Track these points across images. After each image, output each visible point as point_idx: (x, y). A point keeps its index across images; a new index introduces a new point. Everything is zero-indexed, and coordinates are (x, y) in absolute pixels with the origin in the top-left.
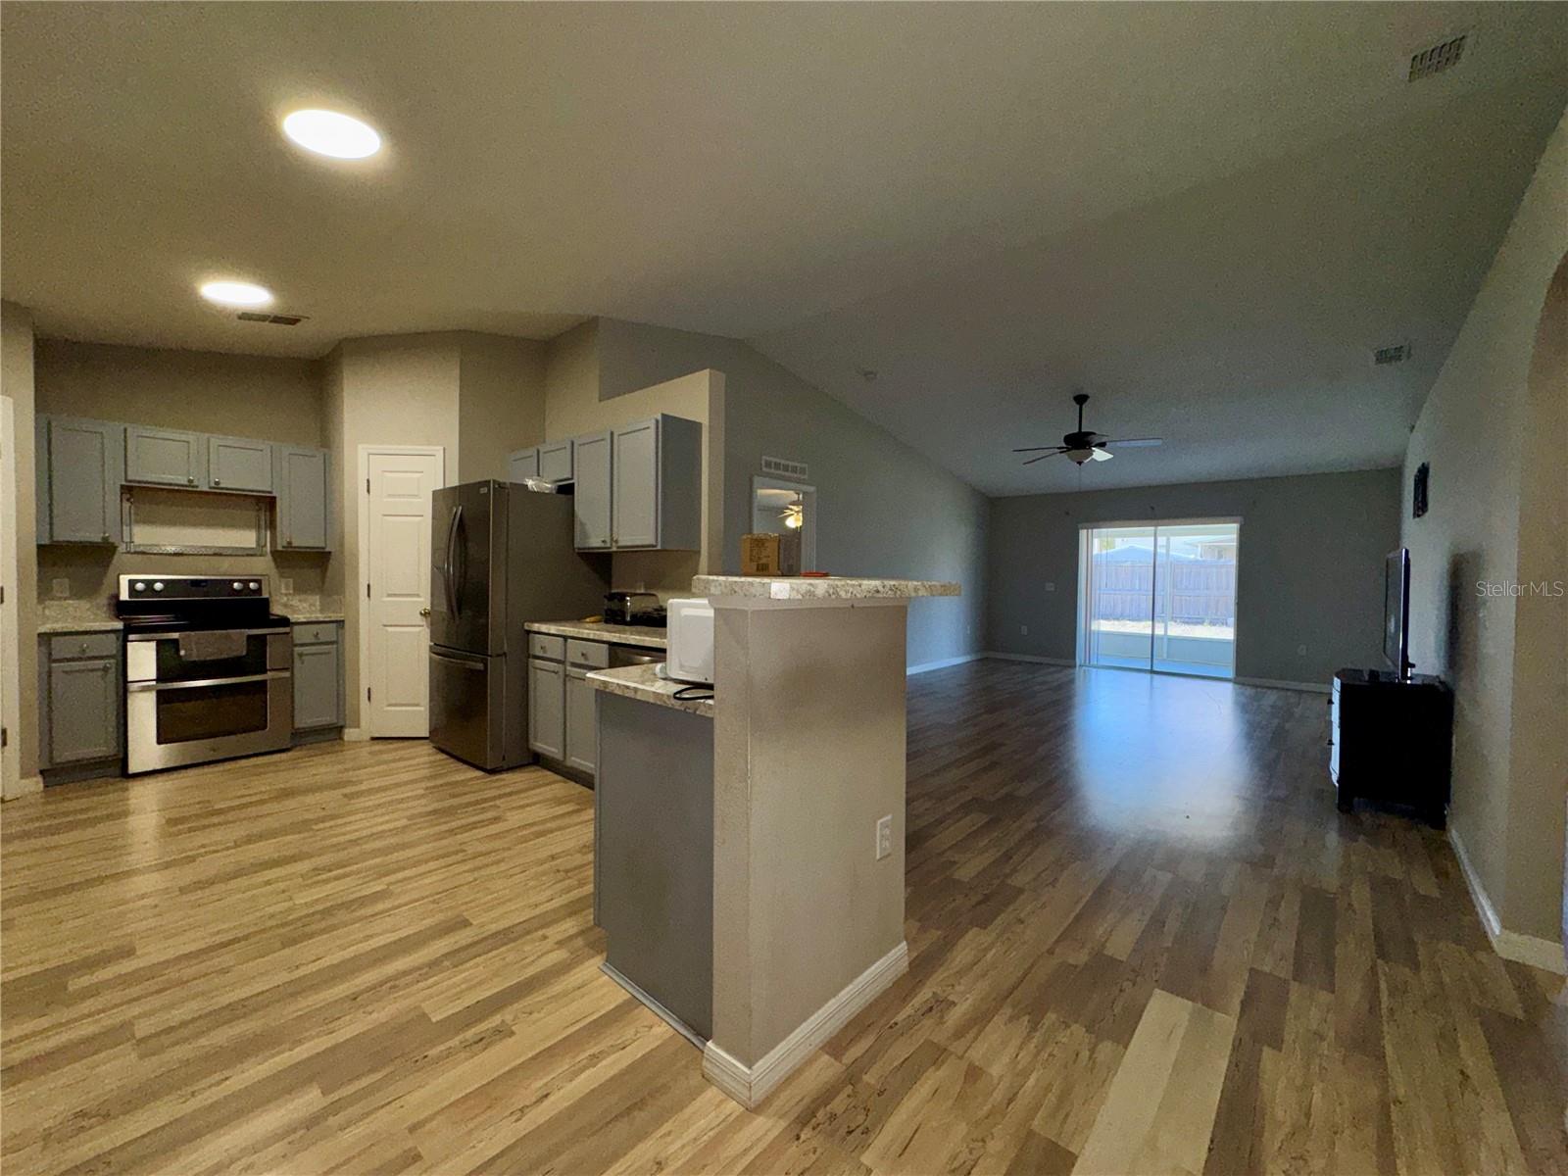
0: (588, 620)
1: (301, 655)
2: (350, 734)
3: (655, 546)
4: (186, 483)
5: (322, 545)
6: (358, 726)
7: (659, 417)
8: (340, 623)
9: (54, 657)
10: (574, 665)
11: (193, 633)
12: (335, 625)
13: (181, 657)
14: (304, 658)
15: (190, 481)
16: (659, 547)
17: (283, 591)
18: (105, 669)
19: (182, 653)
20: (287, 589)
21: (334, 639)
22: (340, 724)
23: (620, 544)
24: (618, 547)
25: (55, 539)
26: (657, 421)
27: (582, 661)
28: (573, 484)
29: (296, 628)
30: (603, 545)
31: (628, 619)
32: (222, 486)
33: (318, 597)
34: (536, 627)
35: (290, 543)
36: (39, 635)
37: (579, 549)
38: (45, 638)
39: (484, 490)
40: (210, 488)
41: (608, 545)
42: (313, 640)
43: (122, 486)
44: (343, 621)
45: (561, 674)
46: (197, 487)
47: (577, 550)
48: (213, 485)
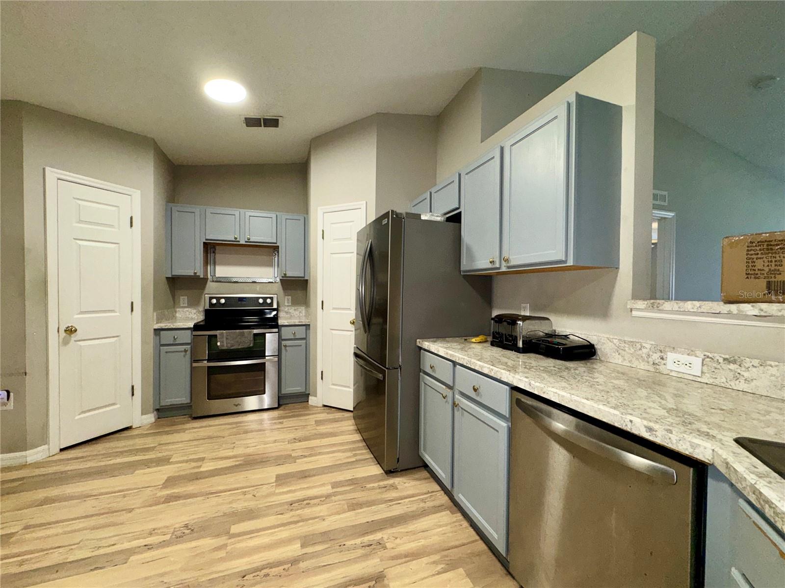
0: (474, 340)
1: (285, 346)
2: (312, 400)
3: (565, 262)
4: (234, 240)
5: (302, 275)
6: (316, 396)
7: (573, 99)
8: (307, 326)
9: (162, 343)
10: (463, 394)
11: (224, 331)
12: (304, 327)
13: (218, 346)
14: (287, 348)
15: (235, 238)
16: (570, 263)
17: (286, 304)
18: (186, 351)
19: (219, 344)
20: (288, 303)
21: (305, 337)
22: (307, 393)
23: (512, 263)
24: (509, 267)
25: (173, 274)
26: (569, 105)
27: (472, 394)
28: (460, 213)
29: (283, 329)
30: (490, 266)
31: (520, 344)
32: (251, 240)
33: (304, 308)
34: (426, 345)
35: (285, 274)
36: (155, 330)
37: (464, 271)
38: (157, 331)
39: (385, 222)
40: (246, 242)
41: (497, 265)
42: (293, 337)
43: (204, 243)
44: (309, 325)
45: (450, 400)
46: (239, 242)
47: (462, 274)
48: (247, 240)
